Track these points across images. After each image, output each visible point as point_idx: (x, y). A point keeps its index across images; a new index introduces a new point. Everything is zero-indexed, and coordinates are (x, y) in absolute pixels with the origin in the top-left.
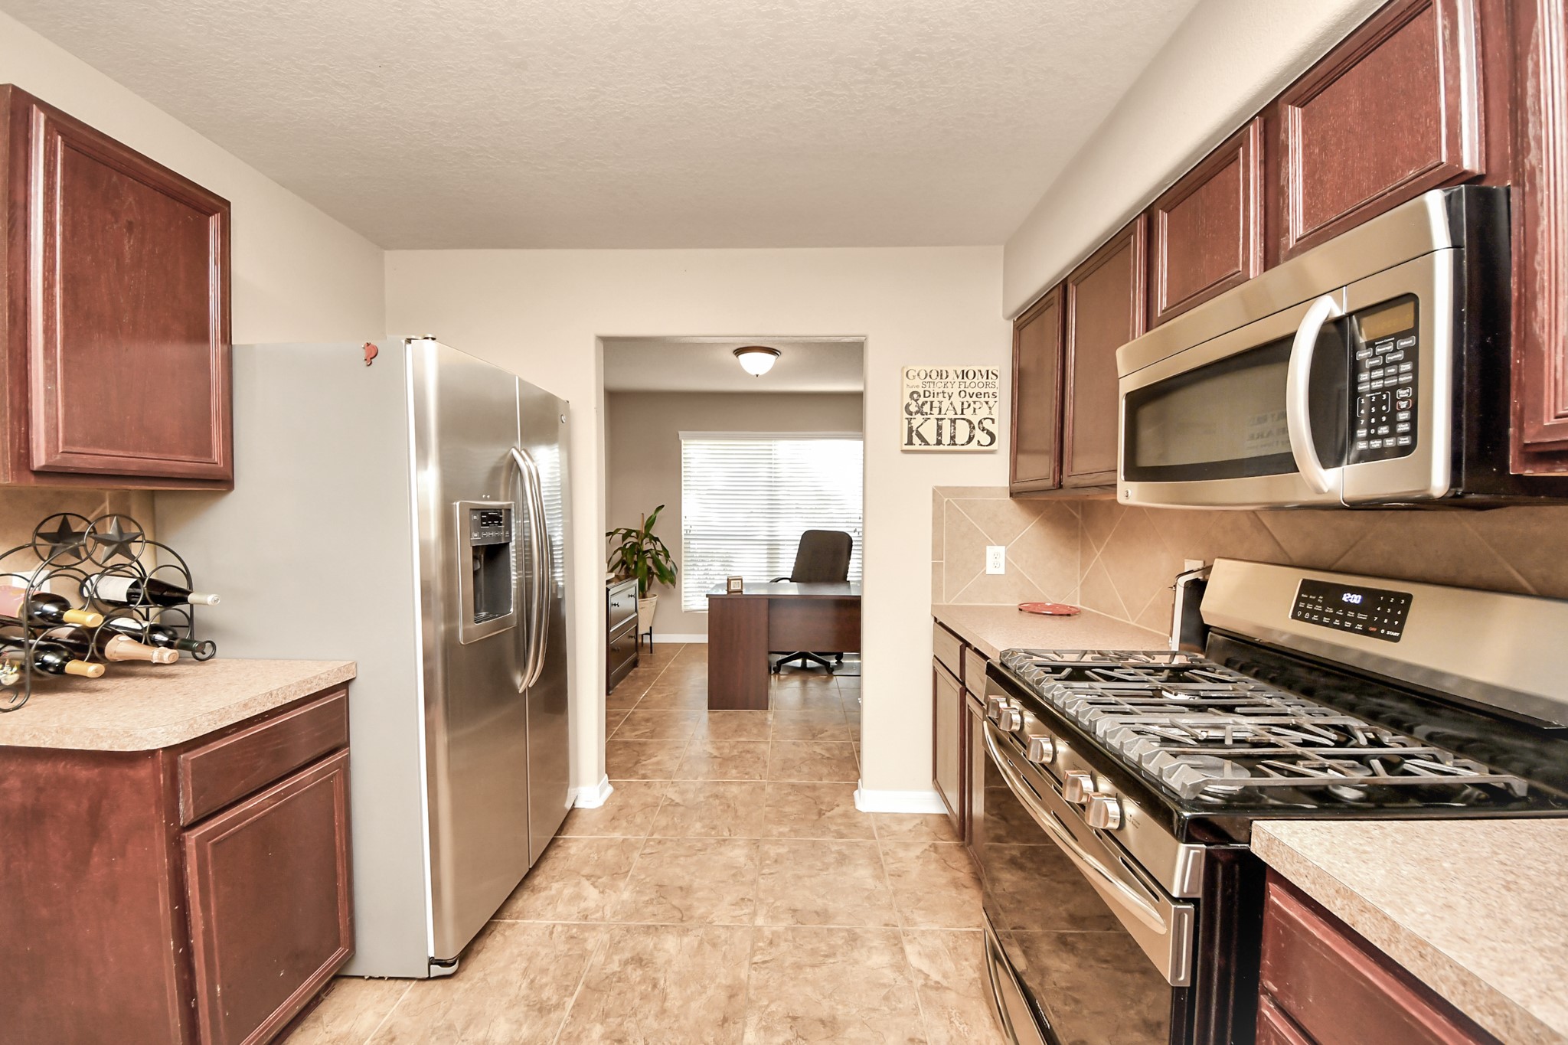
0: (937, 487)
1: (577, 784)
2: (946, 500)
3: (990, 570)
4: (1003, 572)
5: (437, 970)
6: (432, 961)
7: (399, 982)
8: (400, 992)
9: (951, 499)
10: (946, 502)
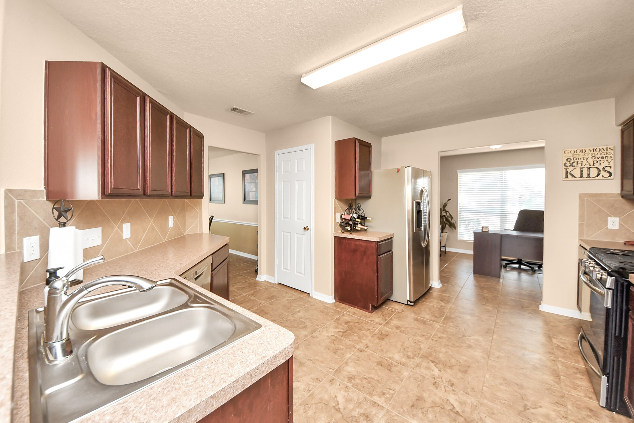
0: (581, 194)
1: (433, 280)
2: (586, 199)
3: (610, 226)
4: (618, 228)
5: (409, 303)
6: (408, 301)
7: (400, 304)
8: (402, 306)
9: (589, 199)
10: (586, 200)
